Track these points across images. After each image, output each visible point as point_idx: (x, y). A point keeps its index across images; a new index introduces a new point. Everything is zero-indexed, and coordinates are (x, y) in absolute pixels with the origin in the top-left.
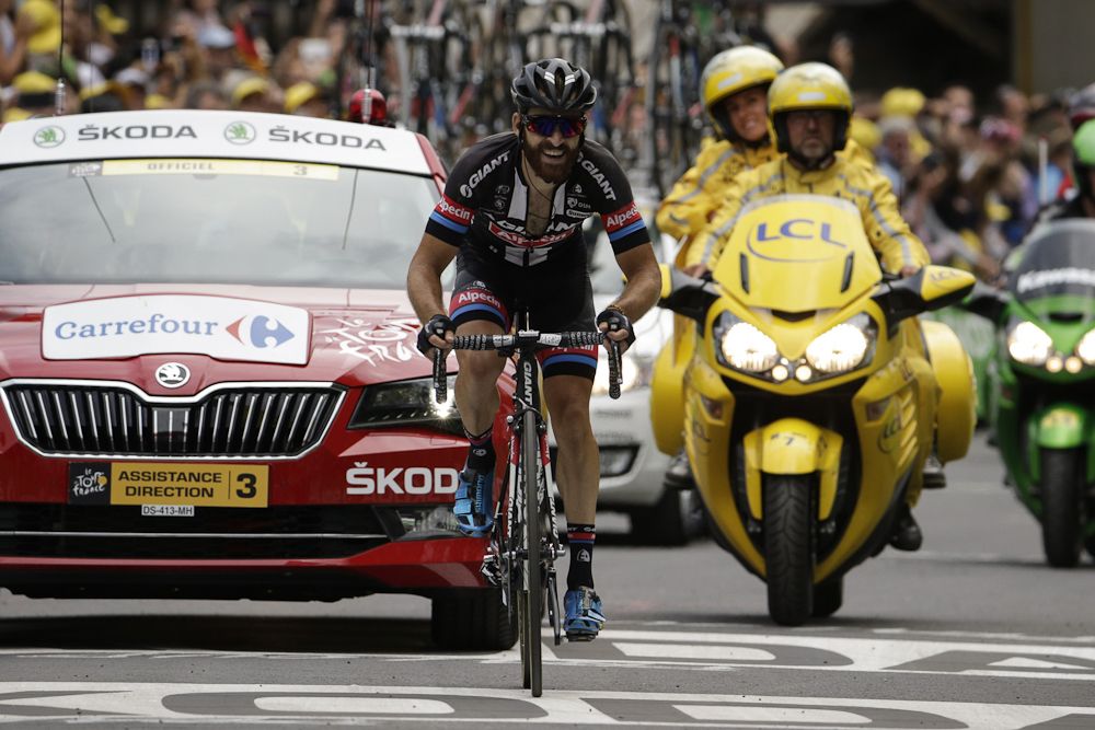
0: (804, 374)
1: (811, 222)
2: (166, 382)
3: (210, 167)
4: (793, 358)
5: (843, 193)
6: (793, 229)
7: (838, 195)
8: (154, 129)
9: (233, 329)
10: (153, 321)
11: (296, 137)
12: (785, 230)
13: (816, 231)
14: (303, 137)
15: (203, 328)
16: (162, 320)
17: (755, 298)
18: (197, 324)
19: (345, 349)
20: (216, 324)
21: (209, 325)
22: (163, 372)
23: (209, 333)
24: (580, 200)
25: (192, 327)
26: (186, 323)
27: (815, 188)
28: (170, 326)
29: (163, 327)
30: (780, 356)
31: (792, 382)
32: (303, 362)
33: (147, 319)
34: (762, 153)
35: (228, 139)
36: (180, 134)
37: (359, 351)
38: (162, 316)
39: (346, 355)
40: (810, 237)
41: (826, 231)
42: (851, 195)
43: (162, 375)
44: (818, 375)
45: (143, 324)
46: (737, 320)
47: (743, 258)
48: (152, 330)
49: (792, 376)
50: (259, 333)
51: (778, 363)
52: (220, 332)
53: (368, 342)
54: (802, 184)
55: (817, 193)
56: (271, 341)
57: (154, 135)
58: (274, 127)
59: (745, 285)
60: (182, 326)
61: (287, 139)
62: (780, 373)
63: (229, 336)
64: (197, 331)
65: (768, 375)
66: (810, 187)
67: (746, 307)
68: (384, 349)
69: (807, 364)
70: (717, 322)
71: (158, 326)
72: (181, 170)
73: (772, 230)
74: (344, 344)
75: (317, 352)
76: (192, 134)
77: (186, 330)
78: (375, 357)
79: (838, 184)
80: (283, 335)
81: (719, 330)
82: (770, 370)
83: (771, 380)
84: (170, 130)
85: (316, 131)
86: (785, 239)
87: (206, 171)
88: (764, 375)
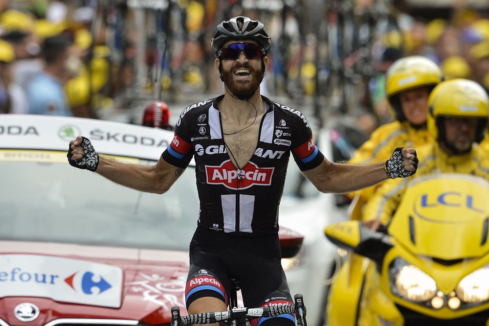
0: (454, 303)
1: (458, 194)
2: (23, 317)
3: (48, 157)
4: (447, 292)
5: (478, 171)
6: (447, 199)
7: (473, 173)
8: (9, 128)
9: (69, 281)
10: (13, 273)
11: (109, 137)
12: (441, 199)
13: (463, 200)
14: (114, 137)
15: (48, 279)
16: (20, 273)
17: (420, 249)
18: (44, 276)
19: (147, 297)
20: (57, 277)
21: (53, 277)
22: (20, 310)
23: (52, 282)
24: (284, 131)
25: (40, 278)
26: (36, 275)
27: (459, 168)
28: (25, 277)
29: (21, 277)
30: (438, 290)
31: (446, 310)
32: (117, 305)
33: (9, 271)
34: (421, 133)
35: (62, 137)
36: (27, 132)
37: (157, 298)
38: (19, 270)
39: (148, 302)
40: (458, 205)
41: (469, 201)
42: (481, 173)
43: (19, 312)
44: (464, 304)
45: (6, 275)
46: (407, 263)
47: (411, 219)
48: (13, 279)
49: (446, 305)
50: (88, 283)
51: (436, 295)
52: (60, 282)
53: (164, 292)
54: (448, 164)
55: (460, 172)
56: (95, 290)
57: (9, 132)
58: (93, 129)
59: (413, 238)
60: (33, 277)
61: (102, 138)
62: (437, 303)
63: (67, 286)
64: (44, 281)
65: (428, 304)
66: (454, 167)
67: (414, 255)
68: (175, 297)
69: (456, 296)
70: (392, 265)
71: (17, 277)
72: (28, 159)
73: (432, 200)
74: (146, 293)
75: (128, 298)
76: (36, 132)
77: (37, 280)
78: (168, 304)
79: (474, 165)
80: (104, 286)
81: (394, 270)
82: (430, 300)
83: (431, 307)
84: (20, 129)
85: (123, 133)
86: (441, 207)
87: (45, 160)
88: (427, 304)
